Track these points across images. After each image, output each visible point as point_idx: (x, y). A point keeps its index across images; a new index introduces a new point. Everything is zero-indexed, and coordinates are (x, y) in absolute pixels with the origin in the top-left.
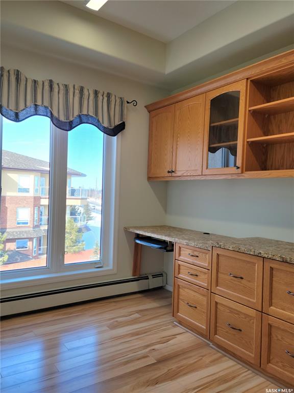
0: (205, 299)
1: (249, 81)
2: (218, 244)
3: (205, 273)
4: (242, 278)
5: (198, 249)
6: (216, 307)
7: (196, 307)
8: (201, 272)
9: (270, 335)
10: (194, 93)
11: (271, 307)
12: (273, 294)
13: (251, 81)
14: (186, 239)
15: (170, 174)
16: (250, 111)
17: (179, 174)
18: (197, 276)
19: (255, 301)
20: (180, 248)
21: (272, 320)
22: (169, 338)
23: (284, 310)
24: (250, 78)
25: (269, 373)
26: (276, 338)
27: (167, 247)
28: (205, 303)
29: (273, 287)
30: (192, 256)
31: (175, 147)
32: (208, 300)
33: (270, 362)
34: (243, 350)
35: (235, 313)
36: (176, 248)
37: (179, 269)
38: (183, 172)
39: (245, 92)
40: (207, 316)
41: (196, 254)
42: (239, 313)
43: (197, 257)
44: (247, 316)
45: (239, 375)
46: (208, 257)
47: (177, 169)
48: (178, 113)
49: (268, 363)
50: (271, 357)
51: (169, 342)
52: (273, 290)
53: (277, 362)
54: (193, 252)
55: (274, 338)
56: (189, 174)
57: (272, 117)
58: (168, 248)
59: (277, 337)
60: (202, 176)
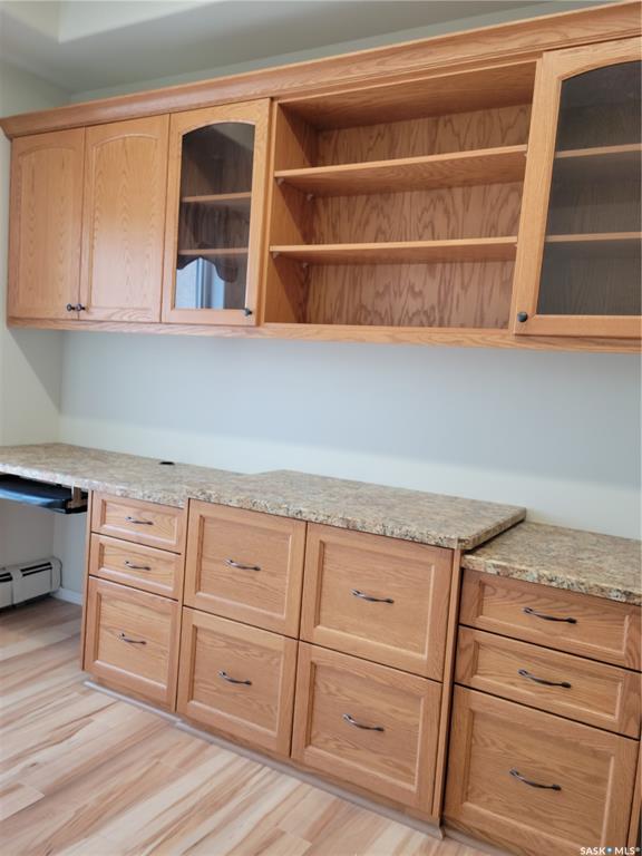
0: (167, 621)
1: (276, 104)
2: (204, 493)
3: (169, 562)
4: (256, 569)
5: (151, 506)
6: (195, 638)
7: (143, 643)
8: (158, 559)
9: (313, 685)
10: (137, 108)
11: (319, 627)
12: (324, 600)
13: (280, 105)
14: (119, 482)
15: (74, 314)
16: (276, 179)
17: (97, 314)
18: (148, 569)
19: (284, 617)
20: (104, 503)
21: (318, 654)
22: (73, 725)
23: (344, 631)
24: (278, 98)
25: (309, 767)
26: (325, 692)
27: (69, 501)
28: (167, 631)
29: (324, 584)
30: (137, 522)
31: (86, 242)
32: (174, 624)
33: (310, 744)
34: (254, 725)
35: (237, 647)
36: (94, 504)
37: (102, 554)
38: (111, 312)
39: (266, 129)
40: (171, 661)
41: (147, 516)
42: (246, 645)
43: (150, 523)
44: (264, 650)
45: (244, 784)
46: (178, 523)
47: (93, 303)
48: (94, 153)
49: (306, 746)
50: (314, 732)
51: (75, 737)
52: (324, 589)
53: (327, 741)
54: (139, 514)
55: (321, 689)
56: (125, 318)
57: (320, 202)
58: (72, 505)
59: (327, 687)
60: (161, 326)
